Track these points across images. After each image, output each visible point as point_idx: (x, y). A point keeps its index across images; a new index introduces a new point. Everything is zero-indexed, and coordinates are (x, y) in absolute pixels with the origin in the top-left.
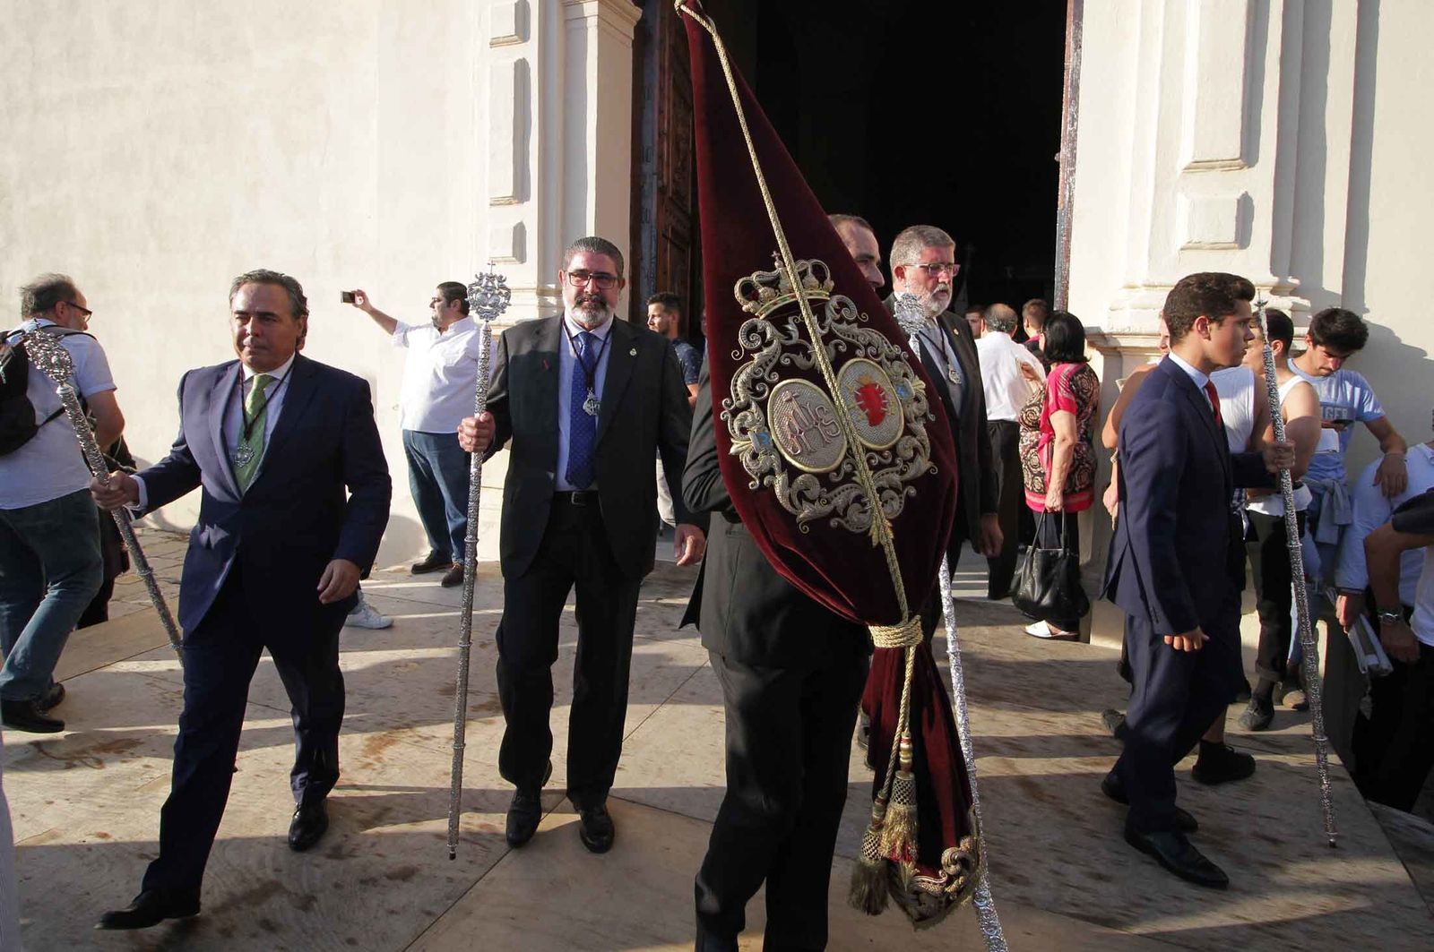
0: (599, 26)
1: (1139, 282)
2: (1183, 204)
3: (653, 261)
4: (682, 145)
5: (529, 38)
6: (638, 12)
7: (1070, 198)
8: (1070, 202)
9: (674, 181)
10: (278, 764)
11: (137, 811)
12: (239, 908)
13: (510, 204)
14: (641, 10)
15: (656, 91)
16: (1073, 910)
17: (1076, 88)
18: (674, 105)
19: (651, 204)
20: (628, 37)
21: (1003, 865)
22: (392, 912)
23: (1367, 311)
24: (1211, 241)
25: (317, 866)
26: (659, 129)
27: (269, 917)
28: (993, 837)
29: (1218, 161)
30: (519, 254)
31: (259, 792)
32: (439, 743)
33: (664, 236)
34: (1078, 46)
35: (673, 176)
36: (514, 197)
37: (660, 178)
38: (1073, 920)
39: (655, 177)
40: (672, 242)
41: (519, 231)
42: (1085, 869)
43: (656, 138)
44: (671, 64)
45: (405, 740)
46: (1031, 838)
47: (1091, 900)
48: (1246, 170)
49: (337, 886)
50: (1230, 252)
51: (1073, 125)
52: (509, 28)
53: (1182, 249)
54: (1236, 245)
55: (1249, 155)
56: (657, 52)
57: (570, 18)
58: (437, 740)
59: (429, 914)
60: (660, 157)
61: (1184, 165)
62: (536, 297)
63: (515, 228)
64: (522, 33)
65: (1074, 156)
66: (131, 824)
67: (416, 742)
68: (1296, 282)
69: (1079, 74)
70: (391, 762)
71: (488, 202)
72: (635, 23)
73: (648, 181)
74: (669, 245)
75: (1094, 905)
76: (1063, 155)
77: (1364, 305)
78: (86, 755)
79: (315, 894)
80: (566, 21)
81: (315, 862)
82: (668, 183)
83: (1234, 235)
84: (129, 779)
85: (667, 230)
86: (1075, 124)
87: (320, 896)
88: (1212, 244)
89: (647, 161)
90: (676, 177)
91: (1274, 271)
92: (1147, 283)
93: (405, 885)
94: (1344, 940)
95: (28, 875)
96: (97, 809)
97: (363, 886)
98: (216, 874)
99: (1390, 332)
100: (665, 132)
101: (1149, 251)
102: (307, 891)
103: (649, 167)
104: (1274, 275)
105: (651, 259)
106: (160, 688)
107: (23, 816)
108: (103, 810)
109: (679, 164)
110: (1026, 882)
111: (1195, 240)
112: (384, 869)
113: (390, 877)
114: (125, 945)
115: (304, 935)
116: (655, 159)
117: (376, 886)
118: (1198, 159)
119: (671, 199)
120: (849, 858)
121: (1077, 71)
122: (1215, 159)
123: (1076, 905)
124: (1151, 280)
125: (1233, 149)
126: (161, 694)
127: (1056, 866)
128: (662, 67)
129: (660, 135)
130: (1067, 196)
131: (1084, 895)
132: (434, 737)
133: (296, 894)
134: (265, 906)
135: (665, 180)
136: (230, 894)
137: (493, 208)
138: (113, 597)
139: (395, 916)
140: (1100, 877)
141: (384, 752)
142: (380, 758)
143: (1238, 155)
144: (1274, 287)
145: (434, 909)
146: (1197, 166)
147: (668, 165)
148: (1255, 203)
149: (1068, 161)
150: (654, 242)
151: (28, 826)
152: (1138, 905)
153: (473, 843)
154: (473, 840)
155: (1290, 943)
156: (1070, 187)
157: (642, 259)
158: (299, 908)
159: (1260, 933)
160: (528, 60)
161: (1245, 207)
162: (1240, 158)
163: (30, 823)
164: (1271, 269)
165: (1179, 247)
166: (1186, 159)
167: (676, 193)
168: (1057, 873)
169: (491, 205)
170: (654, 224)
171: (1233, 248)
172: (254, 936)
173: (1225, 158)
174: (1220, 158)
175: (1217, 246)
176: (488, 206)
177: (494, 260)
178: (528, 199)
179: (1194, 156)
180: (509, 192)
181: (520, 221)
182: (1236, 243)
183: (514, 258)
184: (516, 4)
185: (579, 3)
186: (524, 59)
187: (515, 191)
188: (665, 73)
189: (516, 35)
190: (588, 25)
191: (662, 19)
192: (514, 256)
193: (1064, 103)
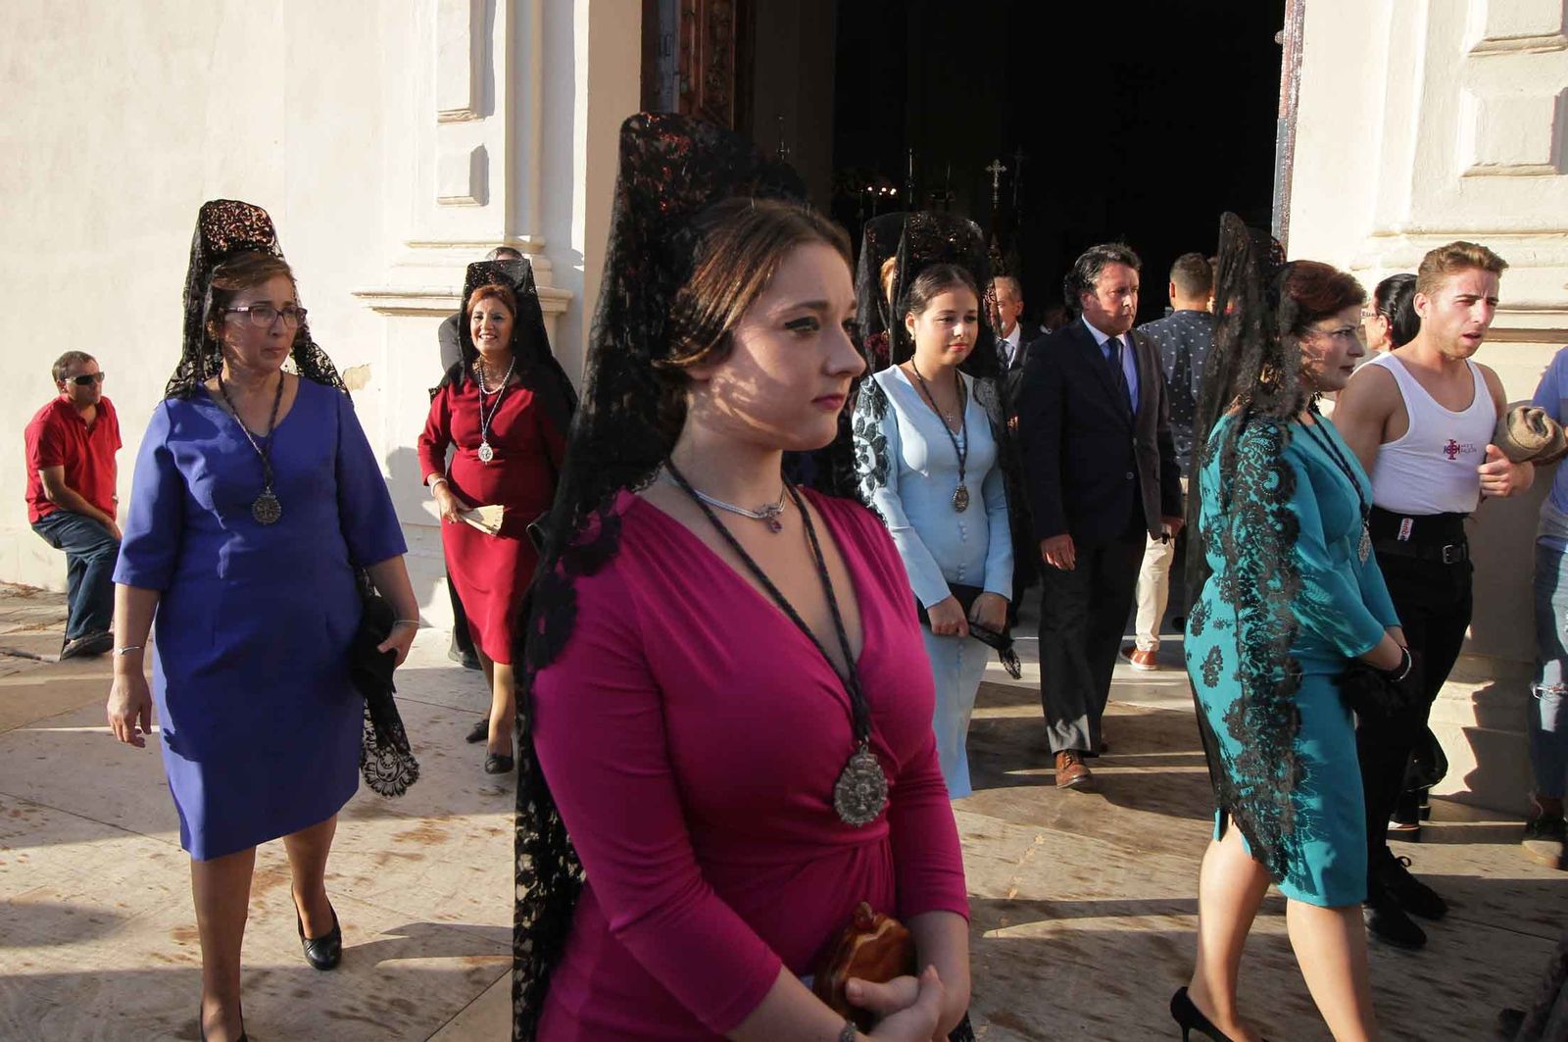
1: (1397, 228)
2: (1468, 107)
10: (122, 905)
13: (466, 119)
24: (1513, 162)
26: (684, 6)
29: (1525, 37)
30: (480, 192)
32: (344, 884)
36: (472, 109)
41: (479, 160)
50: (1542, 180)
53: (1465, 176)
54: (1552, 168)
58: (340, 879)
60: (686, 48)
61: (1471, 49)
63: (473, 154)
65: (1301, 35)
70: (275, 909)
71: (436, 116)
76: (1287, 34)
82: (697, 88)
83: (1549, 156)
88: (1514, 166)
89: (665, 55)
92: (1410, 228)
101: (1414, 178)
103: (666, 66)
109: (715, 58)
111: (1489, 162)
116: (676, 52)
118: (1493, 37)
122: (1521, 35)
124: (1417, 224)
125: (1551, 17)
132: (338, 875)
137: (445, 127)
141: (268, 895)
142: (261, 902)
143: (1557, 28)
146: (1493, 46)
153: (379, 1024)
154: (377, 1020)
156: (1295, 86)
162: (1561, 32)
165: (1461, 172)
166: (1474, 36)
169: (440, 121)
171: (1549, 174)
173: (1535, 33)
174: (1529, 32)
175: (1520, 171)
176: (435, 123)
177: (444, 202)
178: (491, 113)
179: (1487, 32)
180: (465, 102)
181: (480, 145)
182: (1551, 163)
183: (472, 198)
187: (473, 102)
192: (472, 195)
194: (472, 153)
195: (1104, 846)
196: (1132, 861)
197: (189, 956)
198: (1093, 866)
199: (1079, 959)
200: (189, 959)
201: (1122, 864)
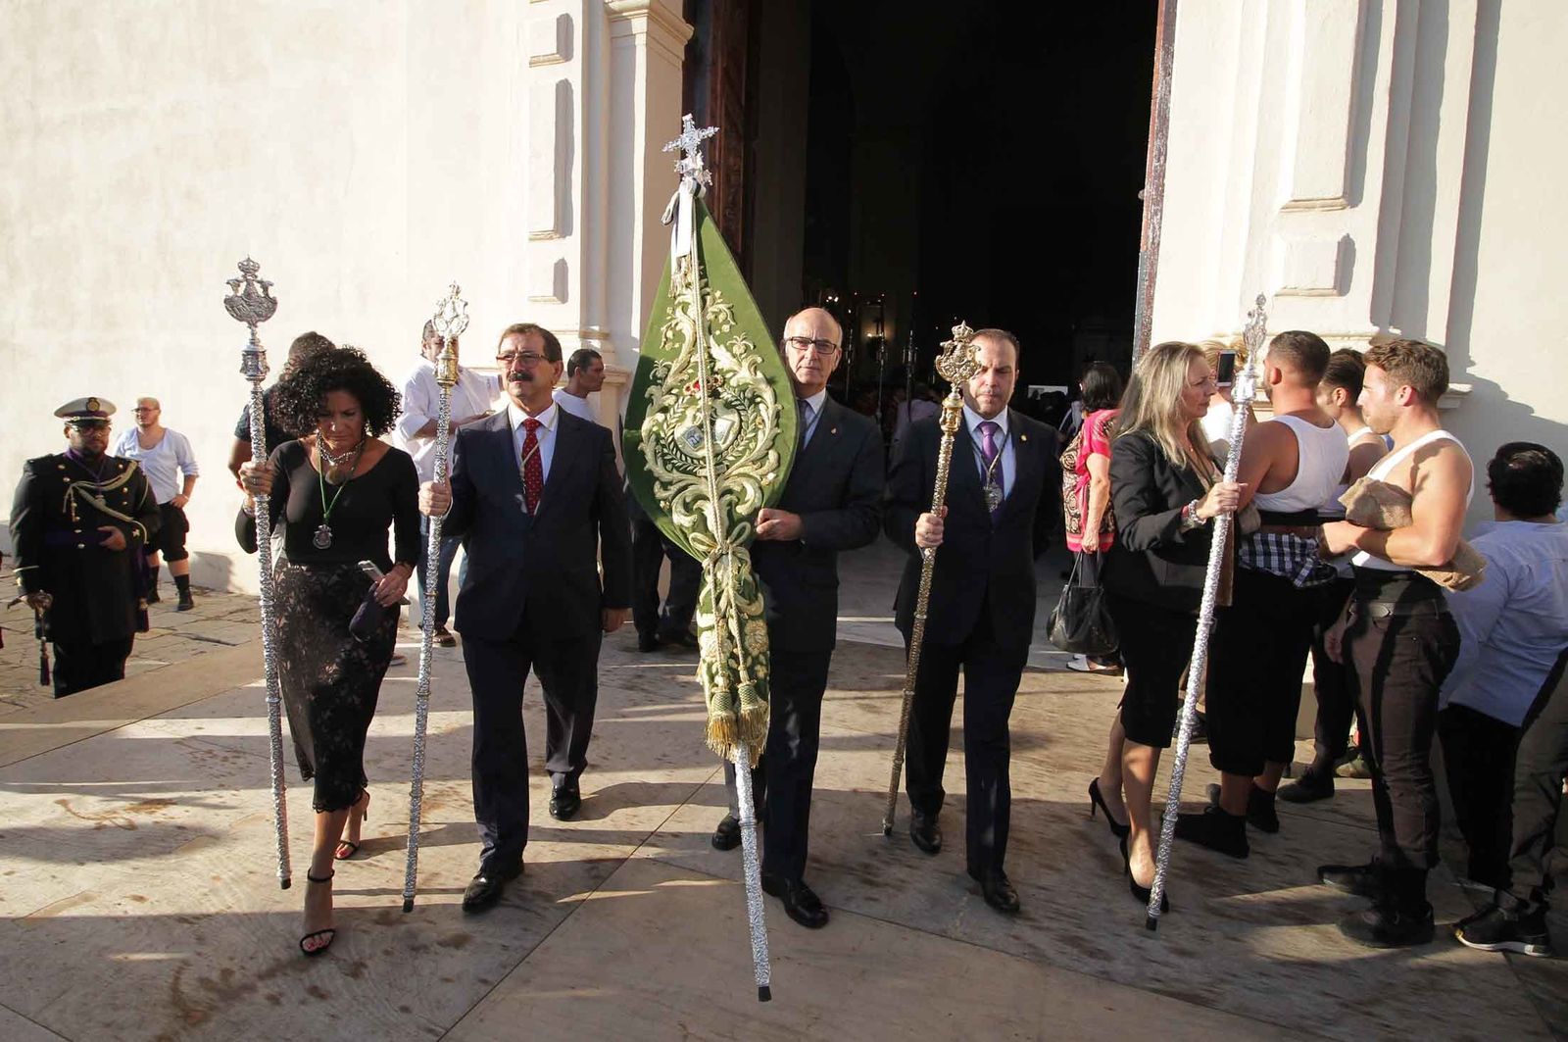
0: (648, 46)
2: (1279, 247)
4: (733, 178)
5: (572, 56)
6: (689, 31)
7: (1153, 239)
8: (1153, 243)
9: (725, 216)
11: (172, 873)
12: (285, 974)
13: (551, 238)
14: (692, 28)
16: (1157, 986)
17: (1165, 120)
18: (726, 134)
20: (678, 57)
21: (1082, 939)
22: (447, 980)
23: (1473, 364)
24: (1309, 287)
25: (364, 931)
27: (318, 984)
28: (1070, 910)
29: (1318, 200)
30: (561, 293)
31: (300, 855)
34: (1168, 73)
36: (555, 231)
38: (1156, 995)
41: (561, 268)
42: (1167, 944)
44: (723, 89)
45: (449, 803)
46: (1109, 911)
47: (1175, 975)
48: (1348, 210)
49: (387, 953)
50: (1328, 300)
51: (1159, 161)
52: (550, 46)
53: (1276, 295)
54: (1336, 291)
55: (1352, 194)
56: (708, 75)
57: (619, 34)
59: (485, 982)
61: (1282, 204)
62: (579, 340)
64: (565, 51)
65: (1160, 193)
66: (168, 887)
67: (463, 806)
68: (1397, 332)
69: (1167, 105)
70: (436, 826)
71: (527, 236)
72: (686, 42)
75: (1177, 980)
76: (1147, 193)
77: (1470, 357)
78: (114, 815)
79: (363, 961)
80: (612, 38)
81: (363, 927)
83: (1333, 281)
84: (163, 840)
86: (1162, 158)
87: (369, 963)
88: (1310, 289)
91: (1374, 320)
92: (1237, 332)
93: (460, 953)
94: (1438, 1019)
95: (62, 939)
96: (131, 871)
97: (414, 953)
98: (259, 940)
99: (1496, 386)
100: (717, 162)
101: (1240, 296)
102: (356, 958)
104: (1374, 325)
106: (190, 747)
107: (54, 877)
108: (137, 872)
109: (730, 198)
110: (1107, 957)
111: (1291, 285)
112: (435, 935)
113: (442, 944)
114: (169, 1011)
115: (355, 1003)
117: (427, 953)
118: (1296, 199)
120: (920, 930)
121: (1165, 100)
122: (1315, 197)
123: (1159, 981)
125: (1335, 186)
126: (191, 753)
127: (1137, 940)
128: (714, 91)
130: (1151, 237)
131: (1167, 970)
133: (345, 960)
134: (313, 971)
136: (277, 960)
137: (534, 244)
138: (133, 653)
139: (450, 984)
140: (1182, 953)
142: (425, 822)
143: (1341, 194)
144: (1374, 339)
145: (490, 978)
146: (1297, 205)
147: (719, 198)
148: (1356, 246)
149: (1153, 200)
151: (60, 887)
152: (1223, 981)
153: (527, 910)
154: (526, 906)
155: (1381, 1021)
156: (1154, 228)
158: (347, 975)
159: (1349, 1011)
160: (570, 81)
161: (1346, 250)
162: (1343, 197)
163: (62, 885)
164: (1371, 318)
165: (1274, 293)
166: (1285, 198)
168: (1138, 948)
169: (531, 240)
171: (1332, 295)
172: (303, 1002)
173: (1326, 196)
174: (1321, 196)
175: (1314, 293)
176: (527, 241)
177: (534, 300)
178: (571, 234)
179: (1292, 196)
180: (549, 224)
181: (561, 257)
182: (1335, 288)
183: (555, 298)
184: (558, 20)
185: (627, 19)
186: (567, 80)
187: (556, 224)
188: (716, 98)
189: (557, 53)
190: (636, 43)
191: (715, 38)
192: (555, 295)
193: (1150, 136)
194: (556, 264)
195: (1030, 767)
196: (1053, 777)
197: (376, 863)
198: (1027, 781)
199: (1024, 847)
200: (376, 866)
201: (1046, 779)
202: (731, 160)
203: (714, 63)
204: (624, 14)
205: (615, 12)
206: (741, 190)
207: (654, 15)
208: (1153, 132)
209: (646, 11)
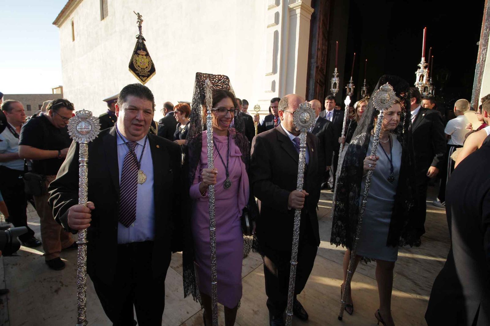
0: (300, 17)
3: (313, 90)
4: (324, 52)
5: (279, 23)
8: (482, 60)
9: (321, 64)
13: (271, 75)
14: (313, 9)
15: (317, 35)
18: (322, 40)
19: (314, 72)
20: (309, 19)
26: (317, 47)
33: (317, 82)
35: (321, 63)
36: (273, 72)
37: (317, 63)
39: (316, 63)
40: (319, 84)
41: (274, 83)
43: (316, 50)
44: (322, 25)
51: (486, 30)
52: (273, 21)
56: (318, 23)
57: (292, 15)
60: (317, 56)
63: (272, 82)
64: (277, 22)
65: (486, 42)
71: (265, 74)
72: (312, 14)
73: (313, 64)
74: (318, 85)
76: (481, 43)
80: (290, 16)
82: (319, 65)
85: (318, 80)
86: (488, 29)
89: (313, 58)
90: (322, 63)
100: (319, 48)
103: (313, 61)
105: (313, 89)
109: (323, 59)
116: (316, 57)
119: (320, 71)
128: (319, 27)
129: (318, 50)
130: (482, 58)
135: (318, 64)
147: (319, 58)
149: (483, 44)
150: (314, 85)
156: (483, 55)
157: (309, 90)
167: (321, 68)
169: (266, 75)
170: (314, 78)
177: (266, 92)
178: (277, 73)
180: (271, 71)
181: (274, 80)
184: (275, 14)
185: (295, 10)
186: (277, 30)
187: (273, 71)
188: (320, 29)
189: (275, 23)
190: (297, 16)
191: (320, 11)
192: (272, 90)
193: (483, 22)
202: (324, 47)
203: (320, 19)
204: (294, 9)
205: (291, 9)
206: (326, 56)
207: (302, 7)
208: (484, 19)
209: (300, 7)
